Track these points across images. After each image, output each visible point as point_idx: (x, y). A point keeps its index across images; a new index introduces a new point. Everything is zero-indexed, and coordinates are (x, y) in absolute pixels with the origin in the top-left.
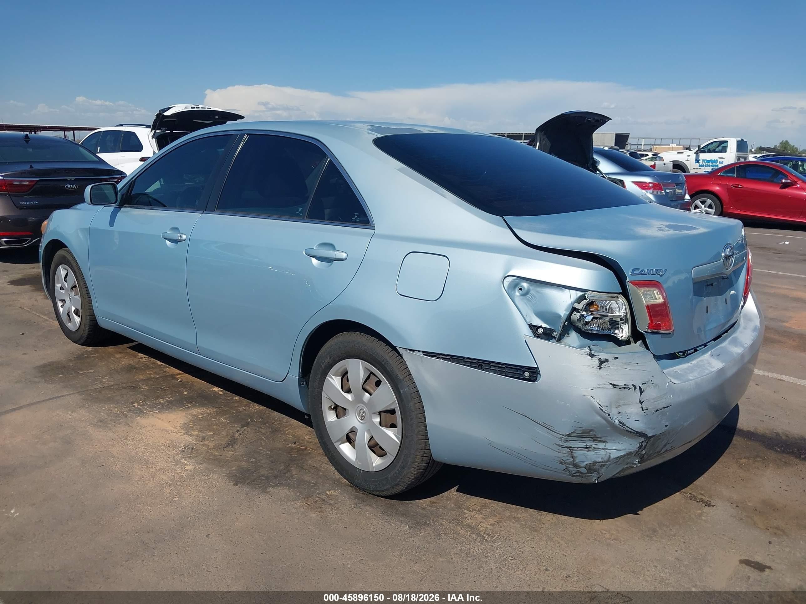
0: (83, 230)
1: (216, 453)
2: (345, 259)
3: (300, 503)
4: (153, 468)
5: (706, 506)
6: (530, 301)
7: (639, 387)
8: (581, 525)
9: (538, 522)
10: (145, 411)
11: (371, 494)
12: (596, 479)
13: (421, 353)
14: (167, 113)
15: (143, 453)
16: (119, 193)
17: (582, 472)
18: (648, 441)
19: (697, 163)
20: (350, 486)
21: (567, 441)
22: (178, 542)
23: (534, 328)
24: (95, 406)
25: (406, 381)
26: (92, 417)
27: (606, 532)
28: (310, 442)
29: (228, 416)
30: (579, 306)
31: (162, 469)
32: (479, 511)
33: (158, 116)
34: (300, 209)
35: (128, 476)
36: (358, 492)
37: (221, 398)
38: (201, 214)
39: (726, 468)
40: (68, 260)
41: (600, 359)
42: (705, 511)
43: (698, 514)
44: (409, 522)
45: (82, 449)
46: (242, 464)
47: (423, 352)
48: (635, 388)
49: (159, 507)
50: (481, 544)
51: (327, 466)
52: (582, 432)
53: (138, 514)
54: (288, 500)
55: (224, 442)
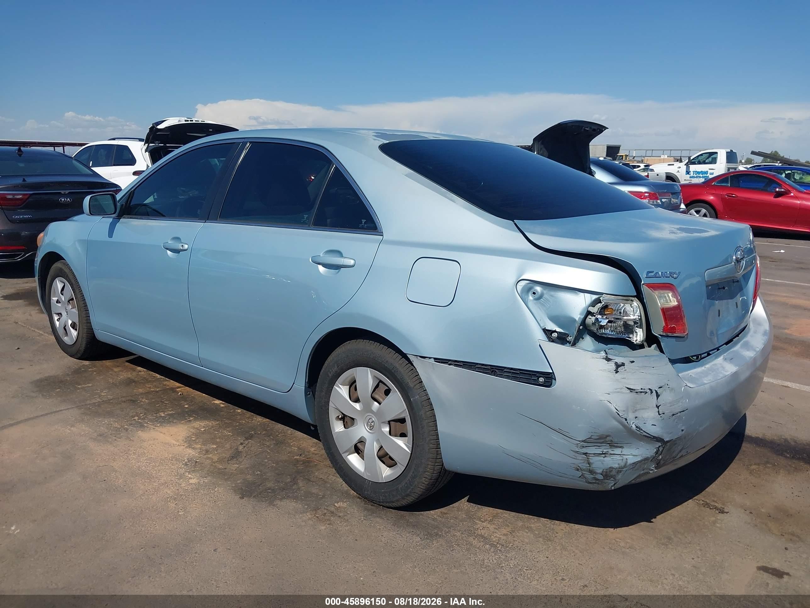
0: (81, 241)
1: (221, 467)
2: (353, 266)
3: (309, 515)
4: (157, 482)
5: (719, 512)
6: (544, 306)
7: (656, 391)
8: (596, 534)
9: (552, 532)
10: (146, 425)
11: (381, 506)
12: (612, 486)
13: (433, 360)
14: (160, 127)
15: (145, 467)
16: (118, 204)
17: (599, 478)
18: (665, 447)
19: (688, 175)
20: (359, 498)
21: (583, 447)
22: (185, 557)
23: (548, 333)
24: (94, 420)
25: (416, 389)
26: (92, 431)
27: (620, 541)
28: (316, 454)
29: (230, 429)
30: (594, 310)
31: (166, 483)
32: (490, 521)
33: (151, 129)
34: (306, 216)
35: (131, 491)
36: (366, 504)
37: (223, 411)
38: (203, 223)
39: (737, 474)
40: (65, 272)
41: (616, 363)
42: (719, 518)
43: (712, 521)
44: (421, 533)
45: (83, 463)
46: (248, 477)
47: (435, 359)
48: (652, 392)
49: (164, 522)
50: (495, 554)
51: (334, 478)
52: (598, 437)
53: (143, 529)
54: (296, 512)
55: (227, 455)
